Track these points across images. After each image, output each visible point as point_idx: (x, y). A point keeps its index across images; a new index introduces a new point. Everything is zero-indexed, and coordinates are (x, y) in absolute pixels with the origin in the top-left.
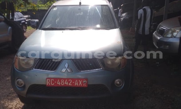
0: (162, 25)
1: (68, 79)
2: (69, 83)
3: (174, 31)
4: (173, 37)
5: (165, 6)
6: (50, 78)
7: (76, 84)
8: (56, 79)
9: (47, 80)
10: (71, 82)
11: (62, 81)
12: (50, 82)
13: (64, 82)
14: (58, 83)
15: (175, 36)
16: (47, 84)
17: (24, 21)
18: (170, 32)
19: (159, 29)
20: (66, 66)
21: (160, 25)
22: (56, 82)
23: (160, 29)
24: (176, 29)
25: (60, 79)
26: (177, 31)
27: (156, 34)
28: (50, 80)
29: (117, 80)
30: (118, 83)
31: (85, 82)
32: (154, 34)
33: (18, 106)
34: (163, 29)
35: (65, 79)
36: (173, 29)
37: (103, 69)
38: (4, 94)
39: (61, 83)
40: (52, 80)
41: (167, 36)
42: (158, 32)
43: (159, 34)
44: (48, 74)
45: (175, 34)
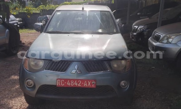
0: (157, 31)
1: (77, 80)
2: (78, 84)
3: (170, 38)
4: (168, 43)
5: (160, 12)
6: (61, 79)
7: (85, 85)
8: (66, 80)
9: (58, 80)
10: (80, 83)
11: (72, 82)
12: (60, 83)
13: (74, 83)
14: (68, 84)
15: (170, 42)
16: (58, 85)
17: (16, 24)
18: (166, 38)
19: (154, 35)
20: (76, 67)
21: (155, 31)
22: (66, 83)
23: (156, 35)
24: (171, 36)
25: (70, 80)
26: (172, 37)
27: (152, 40)
28: (61, 81)
29: (122, 82)
30: (123, 84)
31: (94, 83)
32: (149, 39)
33: (23, 107)
34: (158, 35)
35: (74, 80)
36: (168, 36)
37: (110, 71)
38: (7, 96)
39: (70, 83)
40: (63, 81)
41: (163, 42)
42: (153, 38)
43: (155, 39)
44: (58, 75)
45: (170, 40)
